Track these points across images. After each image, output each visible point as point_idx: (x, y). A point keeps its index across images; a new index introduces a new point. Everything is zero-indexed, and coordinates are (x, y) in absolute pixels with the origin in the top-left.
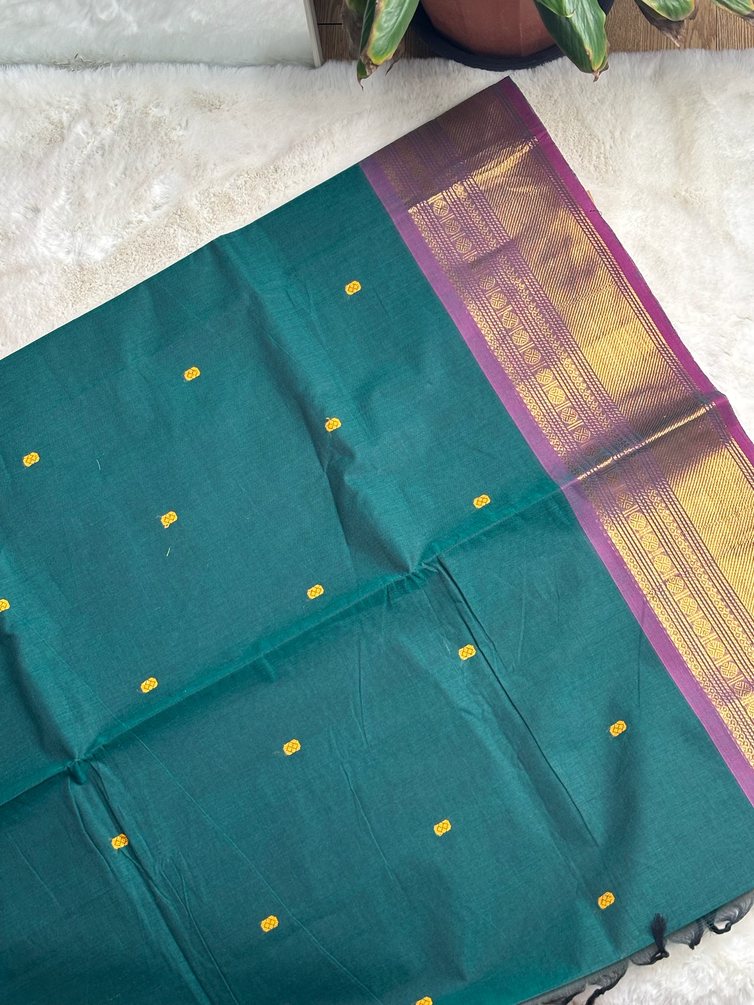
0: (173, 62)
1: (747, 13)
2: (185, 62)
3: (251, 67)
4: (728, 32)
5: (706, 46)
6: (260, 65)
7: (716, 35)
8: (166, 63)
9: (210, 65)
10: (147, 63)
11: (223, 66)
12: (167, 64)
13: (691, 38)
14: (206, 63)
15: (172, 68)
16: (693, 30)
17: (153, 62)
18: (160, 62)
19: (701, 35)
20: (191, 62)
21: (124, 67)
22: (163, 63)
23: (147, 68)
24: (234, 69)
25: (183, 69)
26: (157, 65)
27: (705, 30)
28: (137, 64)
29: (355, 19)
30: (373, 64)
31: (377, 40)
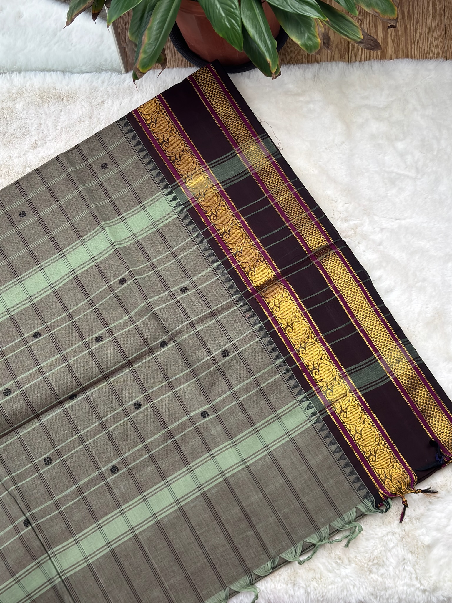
0: (43, 70)
1: (359, 40)
2: (49, 71)
3: (88, 74)
4: (355, 49)
5: (342, 58)
6: (93, 72)
9: (64, 72)
10: (28, 71)
11: (72, 73)
12: (39, 72)
13: (335, 53)
14: (60, 71)
15: (42, 73)
16: (335, 49)
17: (31, 70)
20: (53, 71)
21: (15, 73)
22: (37, 72)
23: (28, 73)
24: (79, 75)
25: (47, 74)
27: (342, 49)
28: (23, 72)
29: (133, 46)
30: (141, 72)
31: (143, 59)
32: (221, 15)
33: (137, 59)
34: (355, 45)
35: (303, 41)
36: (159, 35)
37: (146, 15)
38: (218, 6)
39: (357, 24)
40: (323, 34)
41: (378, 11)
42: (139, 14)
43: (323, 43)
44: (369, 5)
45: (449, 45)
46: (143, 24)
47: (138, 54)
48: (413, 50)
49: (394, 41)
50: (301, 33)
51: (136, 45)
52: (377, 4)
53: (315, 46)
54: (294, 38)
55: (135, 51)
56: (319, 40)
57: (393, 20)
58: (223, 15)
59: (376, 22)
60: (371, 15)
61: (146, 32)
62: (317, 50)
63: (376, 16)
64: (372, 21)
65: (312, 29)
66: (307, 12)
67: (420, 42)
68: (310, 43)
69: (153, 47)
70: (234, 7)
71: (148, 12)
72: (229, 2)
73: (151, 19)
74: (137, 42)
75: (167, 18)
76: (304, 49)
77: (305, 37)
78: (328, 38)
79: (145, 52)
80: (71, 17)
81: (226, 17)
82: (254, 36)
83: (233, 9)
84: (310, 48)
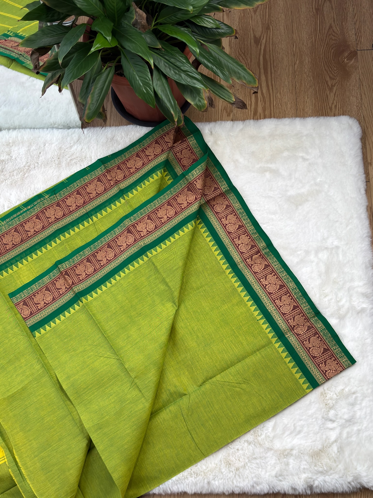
1: (232, 102)
7: (232, 111)
19: (227, 112)
26: (24, 129)
29: (82, 106)
30: (87, 122)
31: (88, 114)
32: (140, 85)
33: (84, 113)
35: (195, 103)
36: (98, 98)
37: (91, 85)
38: (138, 78)
39: (231, 91)
40: (208, 97)
41: (245, 82)
42: (86, 85)
43: (208, 103)
44: (239, 78)
45: (299, 106)
46: (89, 91)
47: (85, 110)
48: (275, 110)
49: (262, 104)
50: (194, 96)
51: (83, 105)
52: (244, 77)
53: (203, 106)
54: (189, 101)
55: (83, 109)
56: (206, 102)
57: (256, 87)
58: (141, 84)
60: (241, 85)
61: (90, 96)
62: (205, 109)
63: (244, 86)
65: (201, 94)
66: (195, 84)
67: (279, 104)
68: (201, 104)
69: (95, 106)
70: (148, 79)
71: (92, 84)
72: (145, 76)
73: (93, 87)
74: (84, 103)
75: (103, 87)
76: (196, 107)
77: (196, 100)
78: (212, 100)
79: (89, 109)
80: (44, 90)
81: (144, 86)
82: (162, 97)
83: (148, 80)
84: (199, 107)
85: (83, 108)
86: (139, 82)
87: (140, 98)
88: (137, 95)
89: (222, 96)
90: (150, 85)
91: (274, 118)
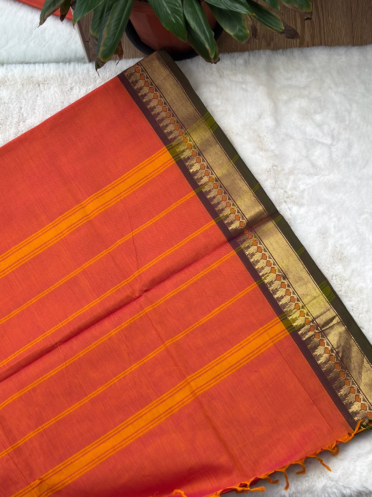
0: (22, 63)
1: (281, 31)
2: (27, 63)
4: (278, 38)
8: (19, 63)
10: (9, 64)
12: (19, 65)
13: (262, 42)
15: (21, 65)
16: (262, 39)
17: (12, 63)
18: (16, 63)
20: (30, 63)
22: (17, 64)
25: (26, 66)
26: (14, 65)
27: (268, 38)
28: (5, 65)
29: (95, 41)
30: (102, 62)
31: (103, 51)
32: (168, 12)
34: (278, 34)
35: (235, 32)
36: (116, 30)
37: (105, 14)
38: (165, 5)
39: (279, 18)
40: (251, 26)
41: (296, 6)
42: (99, 14)
43: (251, 33)
45: (356, 33)
46: (103, 22)
47: (99, 47)
48: (326, 38)
49: (310, 31)
50: (233, 26)
51: (97, 39)
53: (245, 37)
54: (228, 31)
55: (96, 45)
56: (248, 32)
57: (309, 13)
59: (295, 15)
60: (290, 10)
61: (105, 29)
62: (247, 40)
63: (295, 11)
64: (292, 15)
65: (242, 22)
66: (238, 8)
67: (331, 31)
68: (241, 34)
69: (112, 41)
70: (178, 5)
71: (107, 12)
72: (174, 2)
73: (109, 17)
74: (98, 37)
75: (122, 16)
76: (236, 39)
78: (256, 29)
79: (105, 45)
80: (44, 19)
81: (172, 14)
82: (195, 28)
83: (178, 7)
84: (241, 38)
85: (96, 43)
86: (166, 10)
87: (168, 29)
88: (164, 25)
89: (267, 24)
90: (180, 13)
91: (325, 45)
